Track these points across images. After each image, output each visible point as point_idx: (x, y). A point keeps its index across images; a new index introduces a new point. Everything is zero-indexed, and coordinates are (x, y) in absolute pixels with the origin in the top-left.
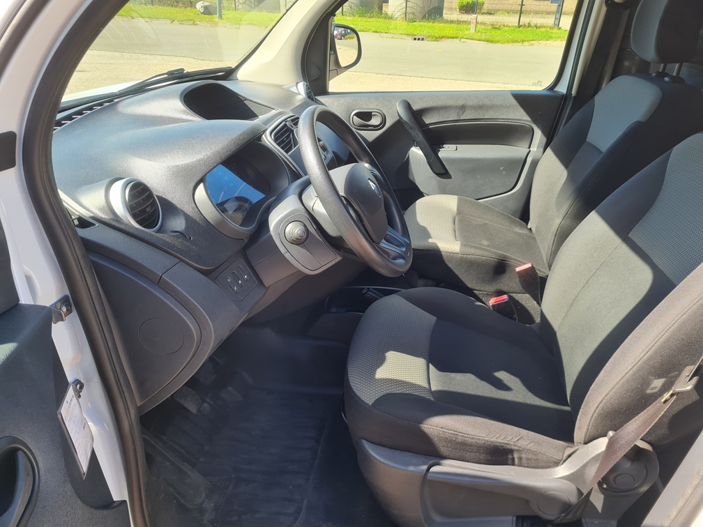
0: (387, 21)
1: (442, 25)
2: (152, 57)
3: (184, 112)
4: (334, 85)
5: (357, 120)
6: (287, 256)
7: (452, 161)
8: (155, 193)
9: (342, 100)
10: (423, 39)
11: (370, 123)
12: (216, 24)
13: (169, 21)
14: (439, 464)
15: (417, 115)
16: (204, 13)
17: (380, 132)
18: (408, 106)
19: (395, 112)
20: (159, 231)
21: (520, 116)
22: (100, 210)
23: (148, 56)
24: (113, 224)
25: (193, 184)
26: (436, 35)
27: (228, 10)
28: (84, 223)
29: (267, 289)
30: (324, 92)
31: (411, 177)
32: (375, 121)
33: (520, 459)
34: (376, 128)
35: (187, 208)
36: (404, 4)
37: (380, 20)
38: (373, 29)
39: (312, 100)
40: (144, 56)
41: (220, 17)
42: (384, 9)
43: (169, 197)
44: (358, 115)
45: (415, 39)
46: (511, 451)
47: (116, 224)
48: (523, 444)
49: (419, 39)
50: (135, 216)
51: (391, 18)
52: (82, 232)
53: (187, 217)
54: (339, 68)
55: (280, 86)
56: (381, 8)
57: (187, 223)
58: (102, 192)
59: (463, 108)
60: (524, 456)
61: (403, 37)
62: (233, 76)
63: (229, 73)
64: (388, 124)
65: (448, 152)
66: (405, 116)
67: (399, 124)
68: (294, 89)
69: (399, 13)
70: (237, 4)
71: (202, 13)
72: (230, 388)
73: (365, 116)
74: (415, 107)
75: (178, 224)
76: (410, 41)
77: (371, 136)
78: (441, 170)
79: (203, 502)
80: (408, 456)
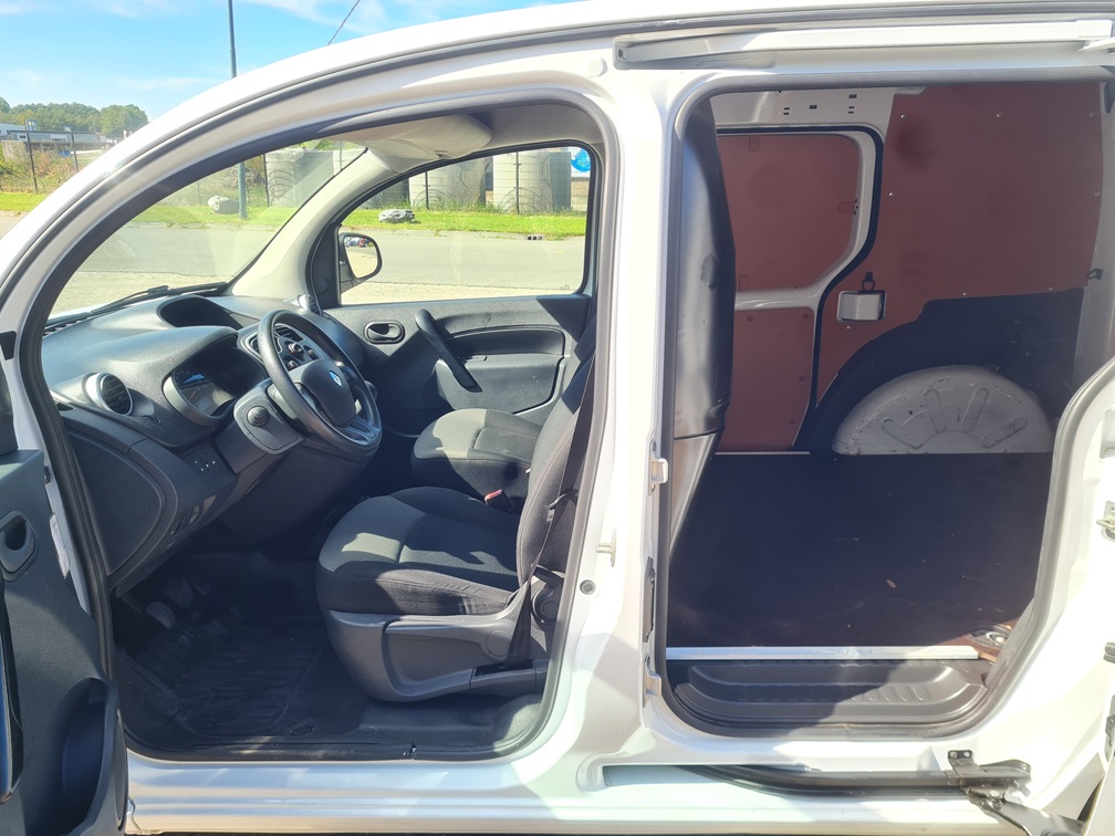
0: (491, 215)
1: (570, 218)
2: (136, 276)
3: (161, 324)
4: (346, 297)
5: (371, 333)
6: (250, 437)
7: (480, 372)
8: (127, 387)
9: (355, 313)
10: (541, 238)
11: (387, 336)
12: (239, 226)
13: (165, 225)
14: (399, 620)
15: (438, 326)
16: (219, 212)
17: (399, 345)
18: (428, 316)
19: (414, 323)
20: (131, 415)
21: (547, 321)
22: (79, 397)
23: (131, 275)
24: (89, 409)
25: (161, 379)
26: (559, 231)
27: (258, 206)
28: (62, 407)
29: (237, 475)
30: (336, 304)
31: (441, 395)
32: (393, 333)
33: (470, 606)
34: (394, 341)
35: (158, 399)
36: (515, 193)
37: (481, 214)
38: (471, 227)
39: (318, 313)
40: (125, 275)
41: (245, 216)
42: (487, 199)
43: (139, 390)
44: (373, 327)
45: (530, 238)
46: (460, 599)
47: (92, 408)
48: (470, 591)
49: (535, 238)
50: (108, 403)
51: (498, 211)
52: (63, 413)
53: (155, 405)
54: (353, 280)
55: (280, 300)
56: (482, 199)
57: (155, 410)
58: (79, 385)
59: (488, 316)
60: (473, 604)
61: (513, 236)
62: (228, 292)
63: (222, 289)
64: (407, 337)
65: (475, 364)
66: (423, 327)
67: (419, 334)
68: (295, 303)
69: (507, 206)
70: (271, 198)
71: (217, 212)
72: (214, 622)
73: (382, 328)
74: (436, 317)
75: (148, 410)
76: (522, 242)
77: (388, 350)
78: (469, 383)
79: (175, 715)
80: (369, 616)
